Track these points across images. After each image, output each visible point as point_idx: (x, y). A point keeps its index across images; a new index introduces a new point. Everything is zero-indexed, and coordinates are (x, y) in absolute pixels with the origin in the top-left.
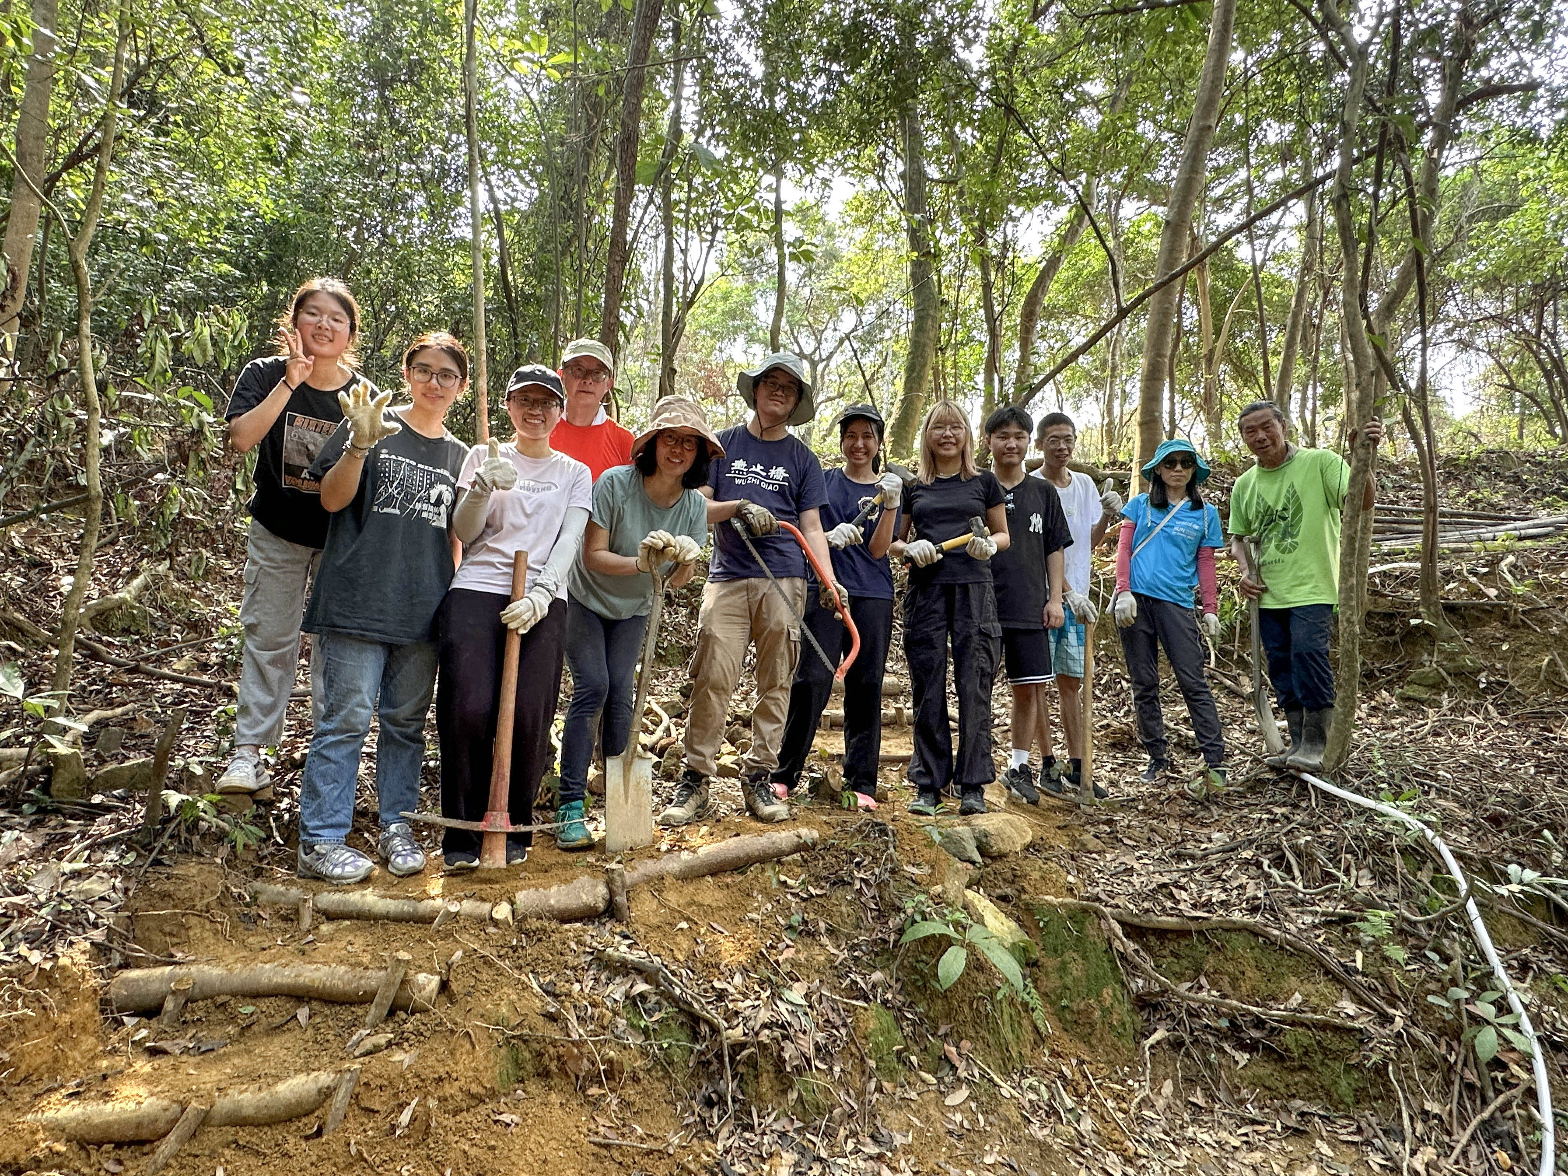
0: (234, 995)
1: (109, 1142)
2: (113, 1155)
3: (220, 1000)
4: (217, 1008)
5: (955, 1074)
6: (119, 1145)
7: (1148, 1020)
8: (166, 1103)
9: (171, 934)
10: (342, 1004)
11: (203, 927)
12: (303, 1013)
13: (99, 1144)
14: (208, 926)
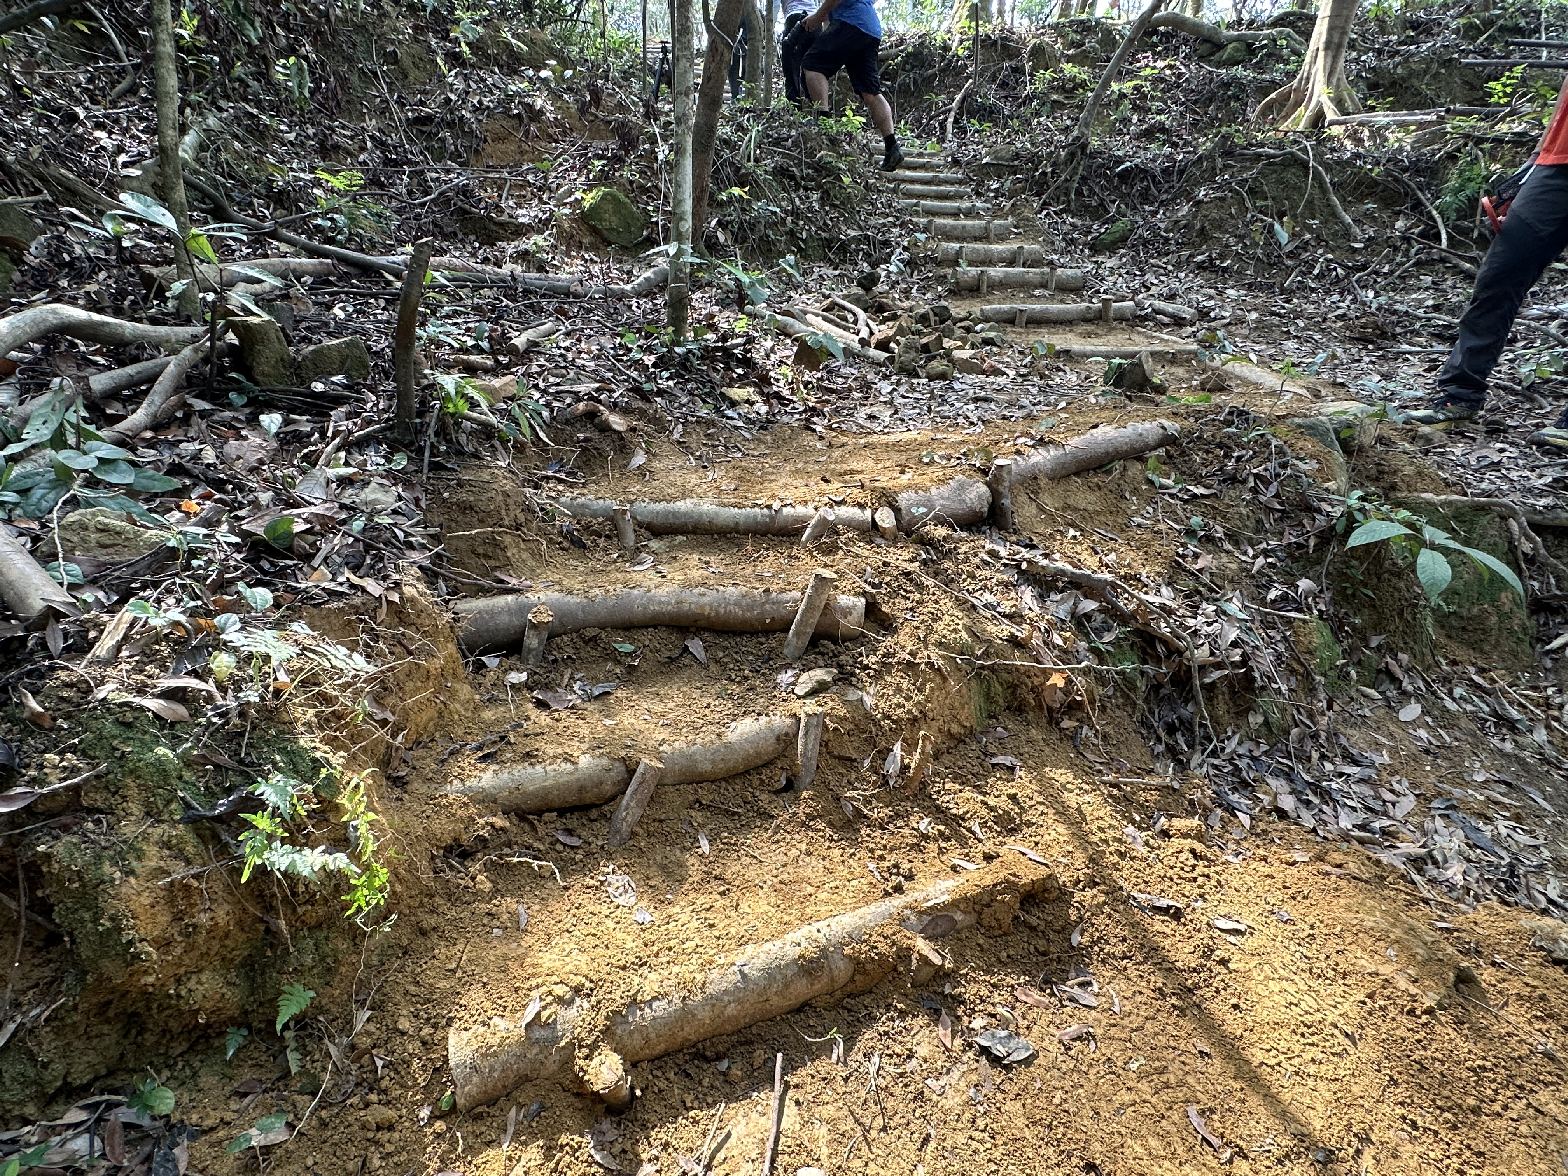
0: (602, 627)
1: (550, 810)
2: (558, 824)
3: (590, 633)
4: (586, 643)
5: (1400, 688)
6: (562, 812)
7: (1546, 624)
8: (605, 761)
9: (486, 556)
10: (741, 633)
11: (518, 546)
12: (696, 646)
13: (540, 813)
14: (522, 546)
